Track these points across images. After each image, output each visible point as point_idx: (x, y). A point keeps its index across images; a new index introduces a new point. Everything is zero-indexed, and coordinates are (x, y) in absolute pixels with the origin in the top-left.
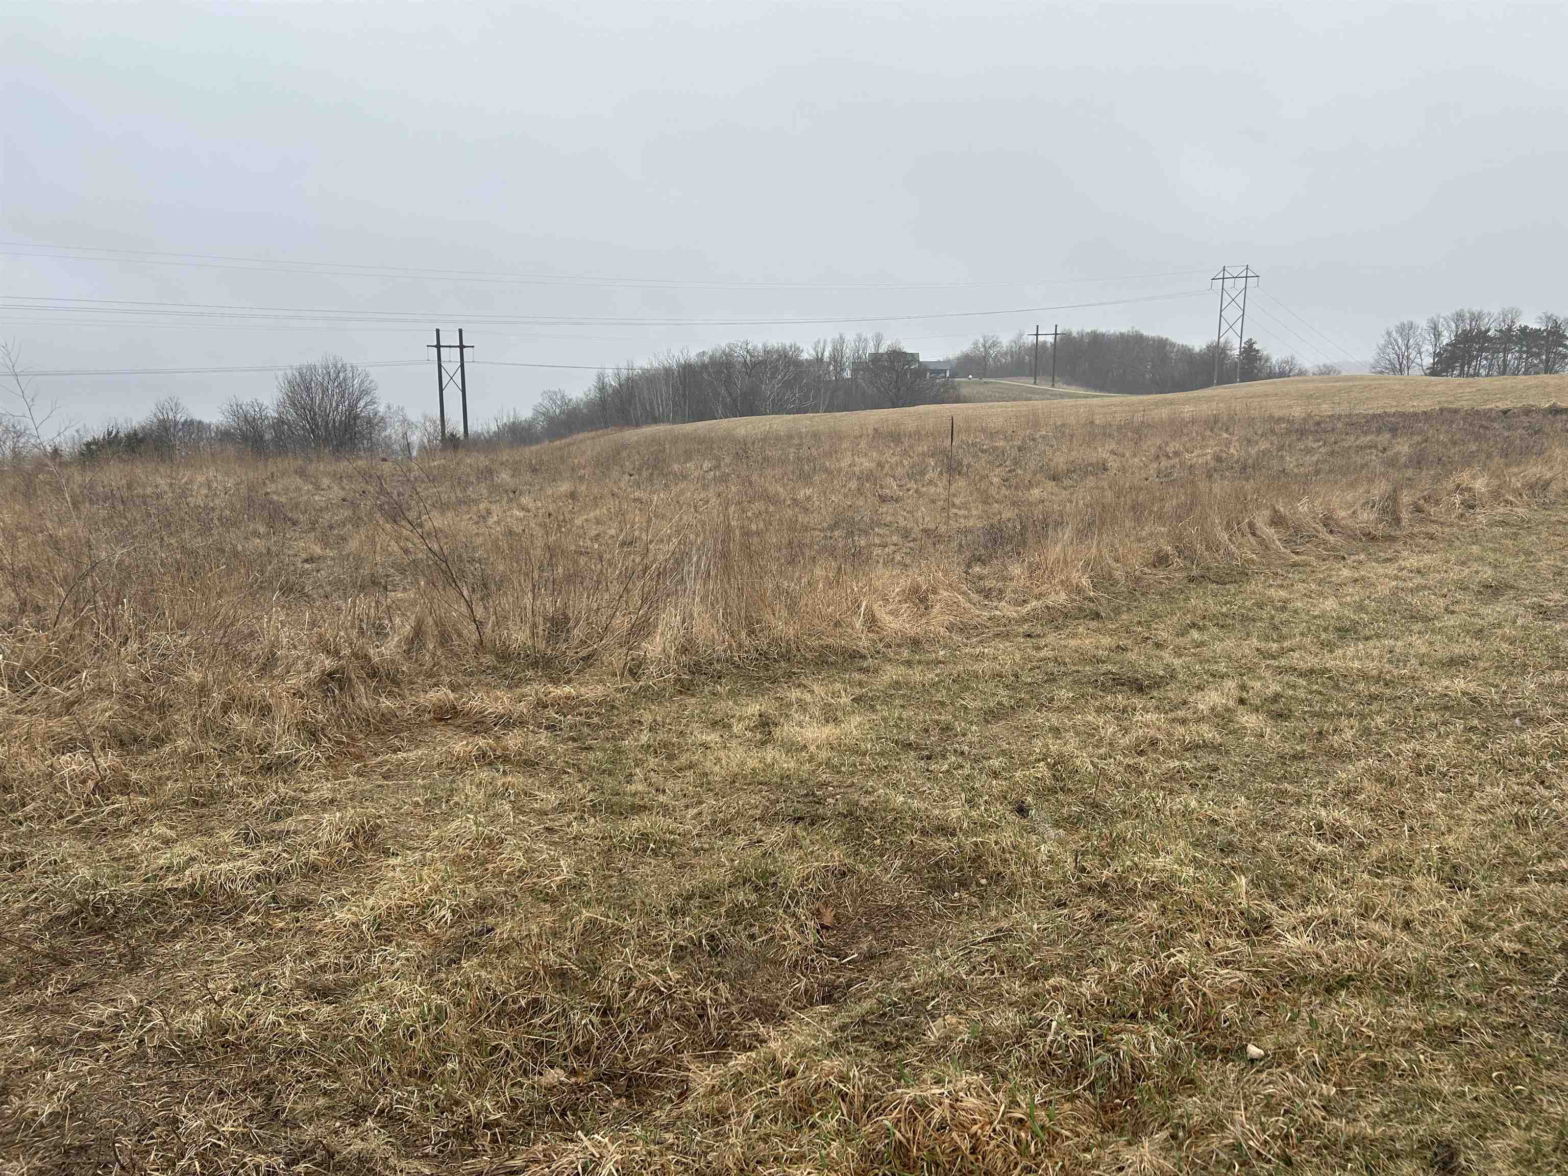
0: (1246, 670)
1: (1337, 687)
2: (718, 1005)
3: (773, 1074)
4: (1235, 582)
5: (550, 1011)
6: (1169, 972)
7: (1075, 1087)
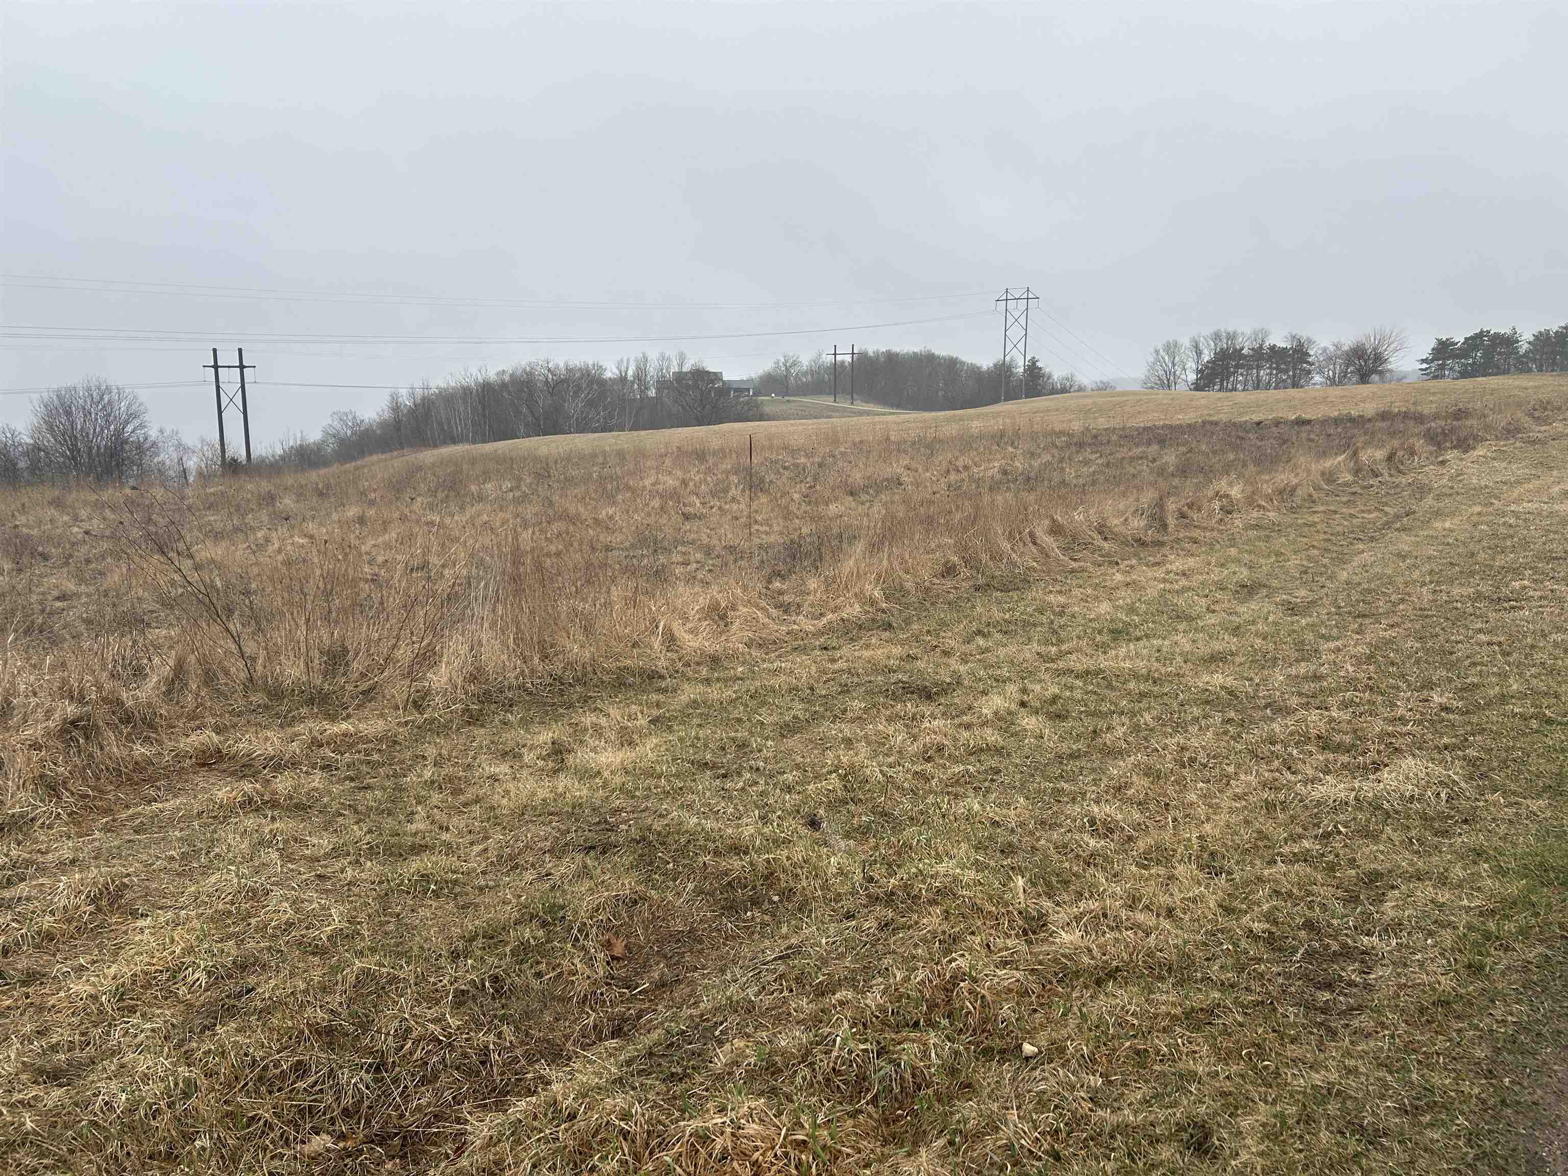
0: (1026, 674)
1: (1110, 687)
2: (501, 1050)
3: (553, 1119)
4: (1018, 589)
5: (317, 1073)
6: (951, 977)
7: (859, 1101)
